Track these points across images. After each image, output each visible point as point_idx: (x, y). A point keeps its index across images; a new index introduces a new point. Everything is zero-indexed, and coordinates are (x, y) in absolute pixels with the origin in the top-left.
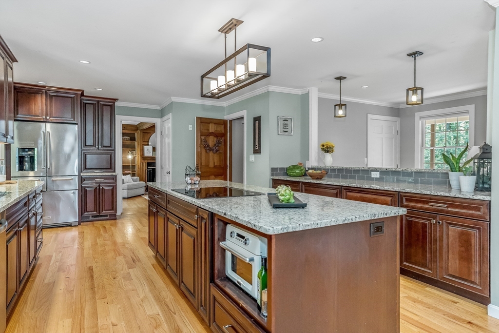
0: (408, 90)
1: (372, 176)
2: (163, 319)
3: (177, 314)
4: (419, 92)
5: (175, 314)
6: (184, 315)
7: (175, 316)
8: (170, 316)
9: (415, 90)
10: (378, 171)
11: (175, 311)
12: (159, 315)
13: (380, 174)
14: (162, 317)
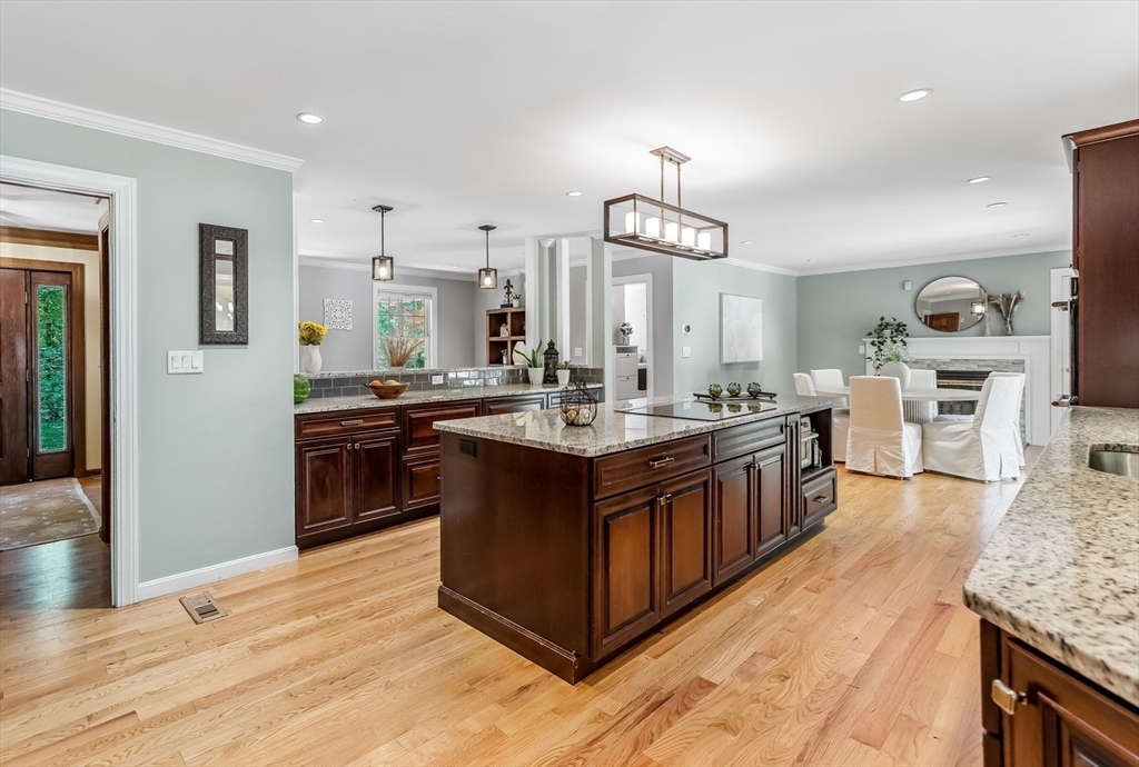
9: (487, 271)
10: (441, 374)
13: (444, 379)
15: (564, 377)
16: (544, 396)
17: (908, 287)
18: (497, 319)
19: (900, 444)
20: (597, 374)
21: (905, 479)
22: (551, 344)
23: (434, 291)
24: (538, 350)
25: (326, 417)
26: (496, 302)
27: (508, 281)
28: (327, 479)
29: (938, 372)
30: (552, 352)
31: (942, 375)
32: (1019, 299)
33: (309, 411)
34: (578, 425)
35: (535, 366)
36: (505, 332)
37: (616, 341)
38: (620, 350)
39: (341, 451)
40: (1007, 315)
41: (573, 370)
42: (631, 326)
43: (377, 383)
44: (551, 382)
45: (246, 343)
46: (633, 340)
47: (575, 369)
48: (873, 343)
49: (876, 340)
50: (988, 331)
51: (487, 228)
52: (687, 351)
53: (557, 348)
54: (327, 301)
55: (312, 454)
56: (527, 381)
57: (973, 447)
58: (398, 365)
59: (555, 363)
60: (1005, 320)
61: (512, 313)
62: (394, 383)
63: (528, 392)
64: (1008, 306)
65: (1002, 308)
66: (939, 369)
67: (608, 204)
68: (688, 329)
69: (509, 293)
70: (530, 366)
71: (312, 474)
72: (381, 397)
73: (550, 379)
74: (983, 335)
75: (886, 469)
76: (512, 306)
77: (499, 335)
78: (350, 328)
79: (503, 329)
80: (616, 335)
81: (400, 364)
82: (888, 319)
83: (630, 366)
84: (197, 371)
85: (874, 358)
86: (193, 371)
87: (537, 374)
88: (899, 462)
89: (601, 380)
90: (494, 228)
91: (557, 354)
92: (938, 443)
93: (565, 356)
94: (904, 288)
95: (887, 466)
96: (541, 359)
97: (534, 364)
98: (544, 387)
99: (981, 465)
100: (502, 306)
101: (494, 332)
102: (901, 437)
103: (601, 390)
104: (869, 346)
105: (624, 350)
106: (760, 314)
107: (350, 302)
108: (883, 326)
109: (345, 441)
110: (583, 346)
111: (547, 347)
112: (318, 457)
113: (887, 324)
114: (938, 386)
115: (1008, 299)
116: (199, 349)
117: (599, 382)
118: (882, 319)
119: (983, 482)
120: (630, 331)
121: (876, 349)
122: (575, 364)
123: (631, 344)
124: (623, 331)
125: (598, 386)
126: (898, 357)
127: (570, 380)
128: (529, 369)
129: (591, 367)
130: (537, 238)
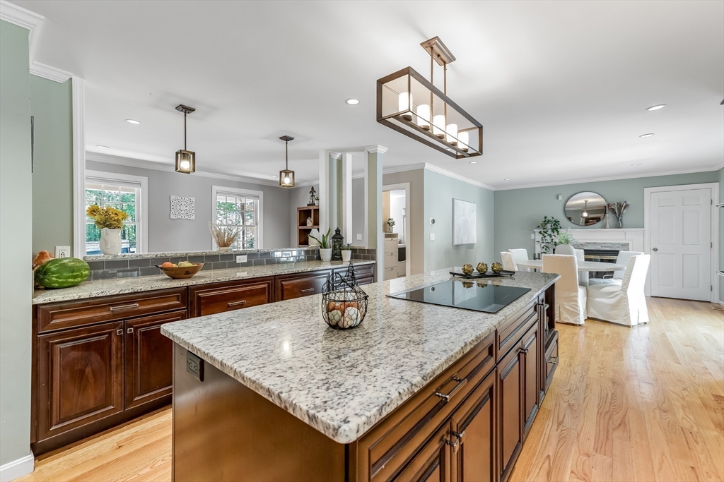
0: (281, 172)
1: (238, 262)
2: (571, 462)
3: (546, 455)
4: (291, 174)
5: (548, 456)
6: (539, 447)
7: (551, 454)
8: (557, 459)
9: (287, 172)
10: (245, 254)
11: (545, 459)
12: (572, 472)
13: (248, 258)
14: (570, 465)
15: (347, 255)
16: (330, 271)
17: (560, 198)
18: (305, 214)
19: (576, 301)
20: (370, 254)
21: (579, 325)
22: (338, 231)
23: (261, 194)
24: (327, 235)
25: (88, 304)
26: (304, 202)
27: (313, 188)
28: (88, 370)
29: (585, 250)
30: (338, 237)
31: (587, 252)
32: (627, 206)
33: (61, 300)
34: (344, 329)
35: (325, 248)
36: (310, 223)
37: (385, 230)
38: (387, 236)
39: (110, 337)
40: (619, 215)
41: (354, 250)
42: (394, 220)
43: (168, 264)
44: (338, 259)
46: (395, 230)
47: (356, 250)
48: (540, 232)
49: (542, 230)
50: (608, 226)
51: (286, 139)
52: (433, 236)
53: (343, 234)
54: (173, 197)
55: (63, 346)
56: (319, 258)
57: (622, 302)
58: (224, 246)
59: (340, 245)
60: (618, 218)
61: (314, 210)
62: (186, 264)
63: (320, 268)
64: (620, 209)
65: (617, 211)
66: (586, 248)
67: (381, 82)
68: (433, 221)
69: (313, 196)
70: (321, 248)
71: (63, 368)
72: (174, 278)
73: (336, 257)
74: (605, 228)
75: (567, 318)
76: (314, 204)
77: (306, 225)
78: (193, 218)
79: (308, 221)
80: (384, 226)
81: (225, 245)
82: (549, 218)
83: (393, 246)
85: (541, 241)
87: (327, 254)
88: (577, 314)
89: (374, 258)
90: (292, 139)
91: (342, 238)
92: (597, 299)
93: (349, 239)
94: (558, 198)
95: (568, 317)
96: (329, 242)
97: (324, 245)
98: (332, 264)
99: (627, 315)
100: (308, 205)
101: (302, 223)
102: (577, 297)
103: (375, 265)
104: (537, 234)
105: (390, 236)
106: (475, 213)
107: (193, 199)
108: (546, 222)
109: (115, 326)
110: (362, 233)
111: (334, 233)
112: (73, 348)
113: (549, 221)
114: (586, 260)
115: (620, 206)
117: (374, 260)
118: (546, 217)
119: (629, 327)
120: (393, 223)
121: (541, 236)
122: (356, 246)
123: (394, 232)
124: (389, 224)
125: (372, 262)
126: (567, 242)
127: (352, 258)
128: (321, 250)
129: (367, 248)
130: (326, 150)
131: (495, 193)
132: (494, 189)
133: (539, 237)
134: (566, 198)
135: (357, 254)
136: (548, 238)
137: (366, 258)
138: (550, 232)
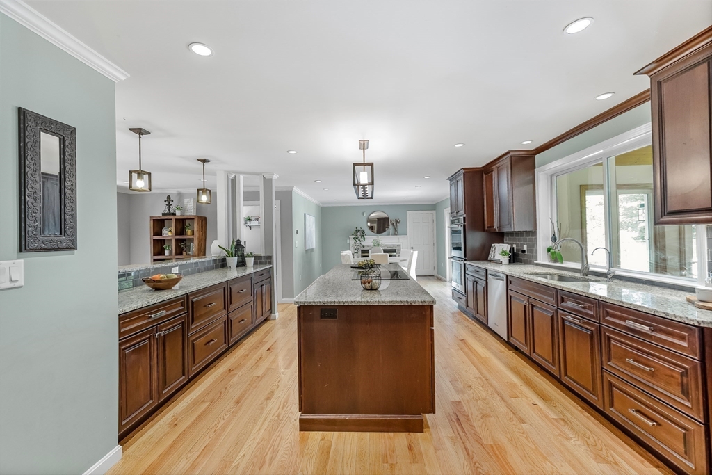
10: (178, 266)
13: (179, 269)
15: (250, 262)
17: (365, 214)
18: (160, 223)
20: (267, 260)
22: (238, 242)
27: (169, 197)
30: (238, 246)
32: (399, 222)
35: (232, 257)
36: (168, 233)
40: (396, 227)
44: (243, 266)
45: (74, 248)
47: (256, 257)
48: (353, 239)
49: (355, 237)
50: (390, 234)
51: (204, 161)
52: (297, 244)
53: (243, 244)
55: (128, 350)
59: (243, 254)
60: (395, 229)
61: (176, 219)
65: (395, 224)
68: (297, 232)
69: (169, 205)
73: (242, 264)
76: (173, 214)
77: (161, 235)
79: (166, 231)
82: (359, 228)
84: (17, 284)
85: (354, 245)
86: (12, 285)
87: (233, 261)
90: (209, 161)
91: (243, 247)
94: (363, 215)
97: (232, 254)
98: (238, 270)
100: (163, 214)
101: (158, 232)
103: (273, 267)
106: (314, 224)
108: (357, 231)
112: (133, 351)
113: (359, 230)
115: (396, 221)
116: (18, 258)
117: (271, 264)
118: (356, 228)
121: (355, 241)
125: (269, 267)
126: (378, 245)
127: (254, 264)
128: (227, 258)
129: (263, 255)
130: (225, 171)
131: (321, 207)
132: (321, 205)
133: (352, 242)
134: (368, 215)
135: (258, 260)
136: (359, 242)
137: (265, 263)
138: (360, 238)
